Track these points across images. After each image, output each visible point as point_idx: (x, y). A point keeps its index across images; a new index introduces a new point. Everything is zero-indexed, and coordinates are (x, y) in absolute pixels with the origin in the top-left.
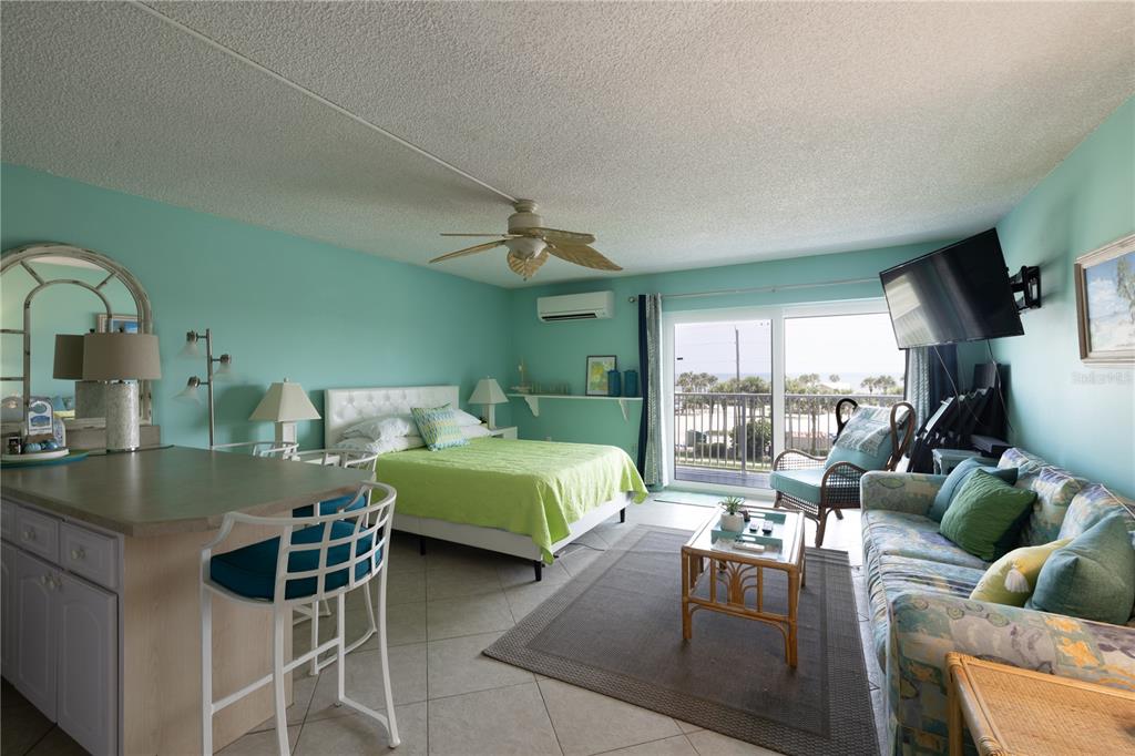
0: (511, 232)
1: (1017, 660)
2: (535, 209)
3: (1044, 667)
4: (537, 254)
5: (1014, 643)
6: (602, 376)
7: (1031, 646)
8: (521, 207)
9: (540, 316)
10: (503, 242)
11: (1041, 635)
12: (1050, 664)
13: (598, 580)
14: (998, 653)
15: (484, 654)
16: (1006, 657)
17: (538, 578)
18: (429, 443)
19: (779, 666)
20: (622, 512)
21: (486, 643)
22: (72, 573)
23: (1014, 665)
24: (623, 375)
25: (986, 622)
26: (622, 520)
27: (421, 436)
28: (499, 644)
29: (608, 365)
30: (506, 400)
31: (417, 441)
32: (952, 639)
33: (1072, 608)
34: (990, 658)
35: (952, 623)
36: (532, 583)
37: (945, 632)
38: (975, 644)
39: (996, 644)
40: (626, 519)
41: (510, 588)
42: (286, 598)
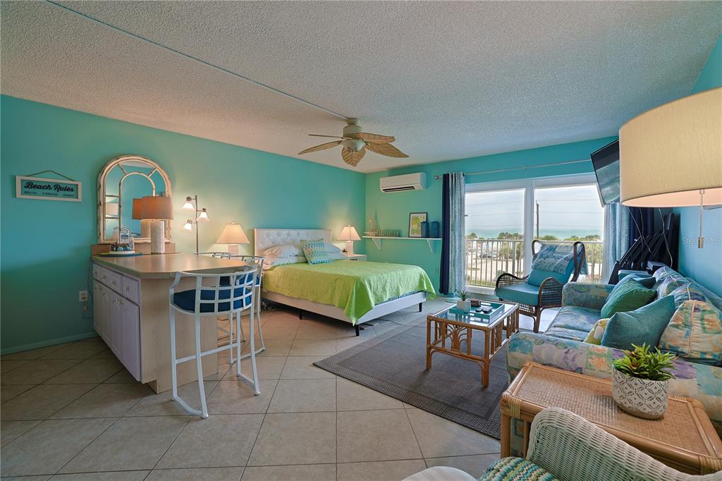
0: (345, 136)
1: (565, 366)
2: (359, 123)
3: (579, 370)
4: (359, 148)
5: (565, 358)
6: (418, 225)
7: (573, 359)
8: (351, 122)
9: (381, 189)
10: (339, 142)
11: (581, 353)
12: (581, 369)
13: (392, 338)
14: (555, 363)
15: (314, 365)
16: (559, 365)
17: (358, 335)
18: (308, 260)
19: (478, 385)
20: (420, 304)
21: (317, 360)
22: (127, 299)
23: (562, 369)
24: (430, 224)
25: (555, 347)
26: (420, 311)
27: (305, 256)
28: (323, 362)
29: (422, 218)
30: (359, 239)
31: (302, 259)
32: (532, 355)
33: (615, 343)
34: (550, 365)
35: (535, 347)
36: (354, 336)
37: (529, 351)
38: (544, 358)
39: (554, 358)
40: (423, 310)
41: (339, 338)
42: (201, 312)
